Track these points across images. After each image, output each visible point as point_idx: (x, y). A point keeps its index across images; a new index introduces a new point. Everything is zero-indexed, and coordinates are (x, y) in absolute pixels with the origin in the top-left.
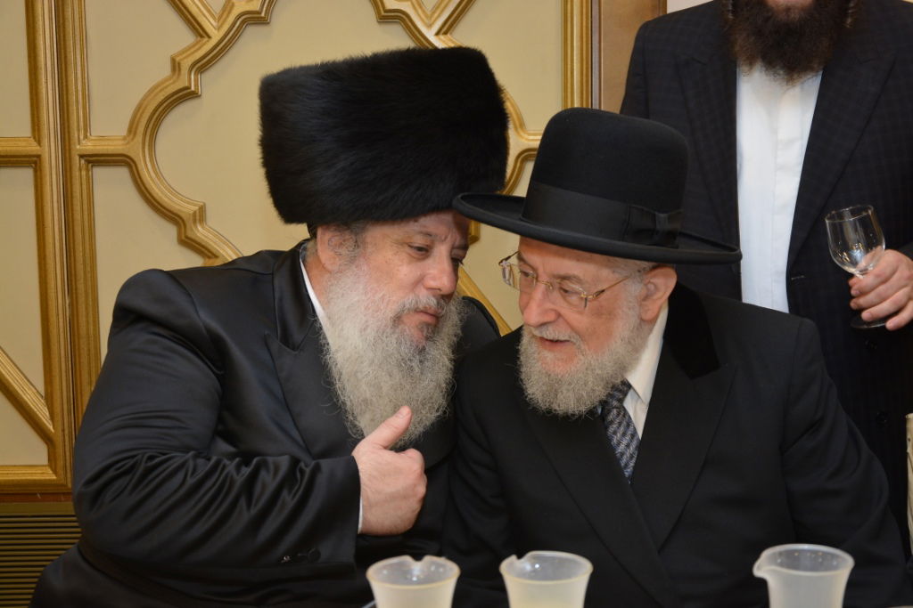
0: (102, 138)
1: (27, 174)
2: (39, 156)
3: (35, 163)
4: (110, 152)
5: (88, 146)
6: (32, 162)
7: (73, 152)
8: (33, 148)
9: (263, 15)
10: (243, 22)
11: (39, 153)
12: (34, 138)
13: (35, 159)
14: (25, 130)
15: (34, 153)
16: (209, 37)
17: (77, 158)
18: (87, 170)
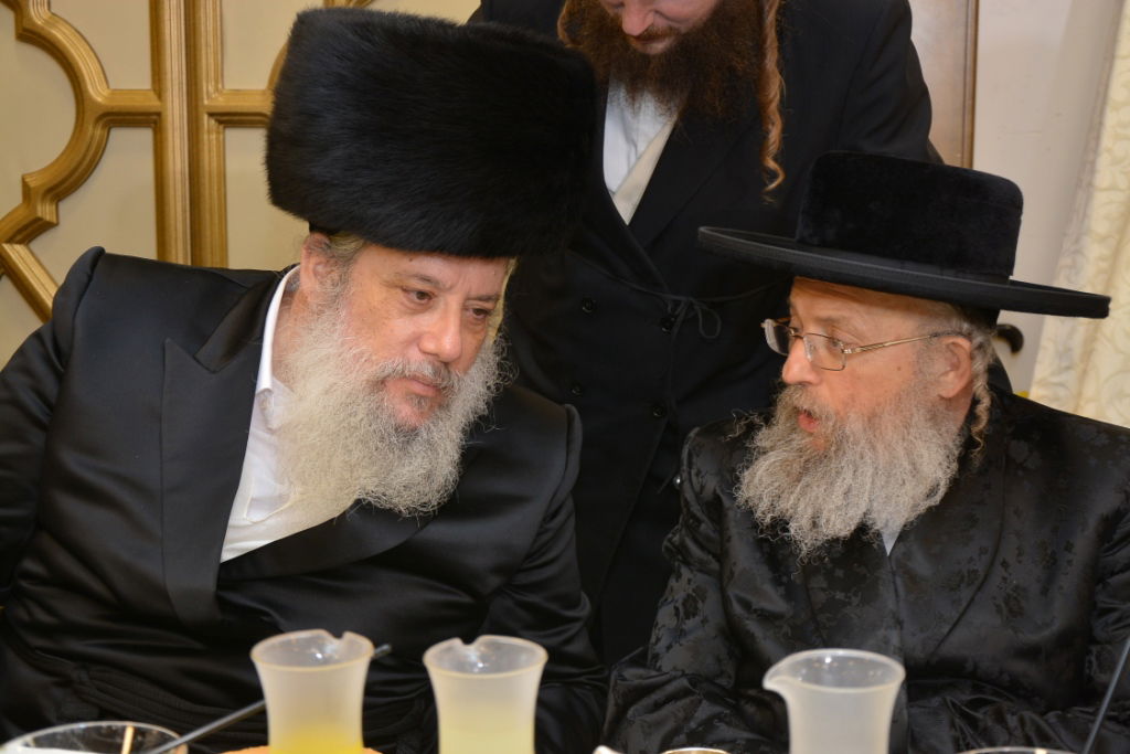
0: (237, 92)
1: (145, 136)
2: (159, 114)
3: (155, 122)
4: (245, 110)
5: (220, 102)
6: (150, 120)
7: (200, 109)
8: (152, 103)
11: (159, 110)
12: (154, 90)
13: (154, 117)
14: (143, 82)
15: (153, 110)
17: (206, 117)
18: (218, 133)
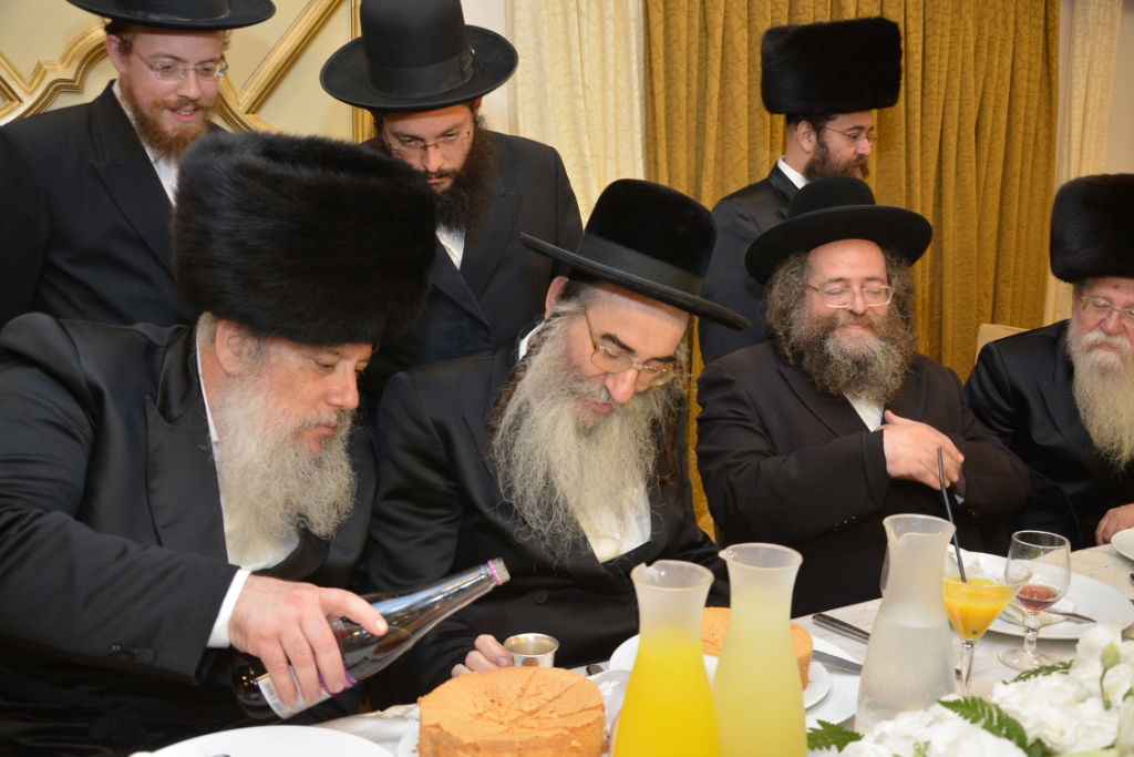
9: (77, 84)
10: (57, 89)
16: (21, 101)
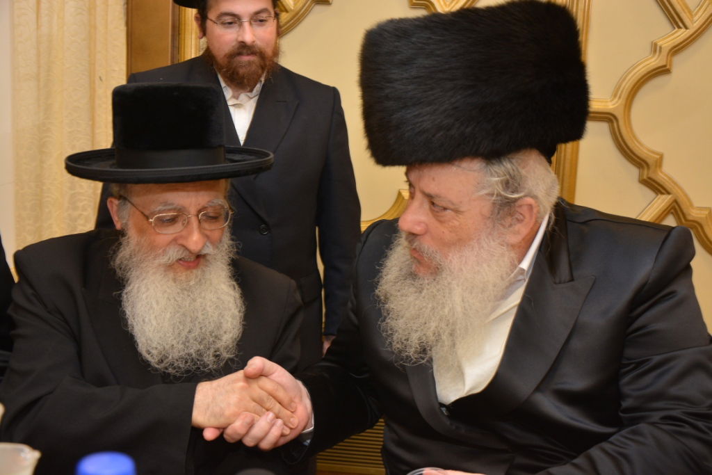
16: (686, 28)
